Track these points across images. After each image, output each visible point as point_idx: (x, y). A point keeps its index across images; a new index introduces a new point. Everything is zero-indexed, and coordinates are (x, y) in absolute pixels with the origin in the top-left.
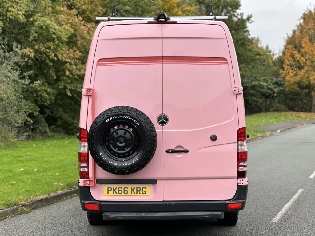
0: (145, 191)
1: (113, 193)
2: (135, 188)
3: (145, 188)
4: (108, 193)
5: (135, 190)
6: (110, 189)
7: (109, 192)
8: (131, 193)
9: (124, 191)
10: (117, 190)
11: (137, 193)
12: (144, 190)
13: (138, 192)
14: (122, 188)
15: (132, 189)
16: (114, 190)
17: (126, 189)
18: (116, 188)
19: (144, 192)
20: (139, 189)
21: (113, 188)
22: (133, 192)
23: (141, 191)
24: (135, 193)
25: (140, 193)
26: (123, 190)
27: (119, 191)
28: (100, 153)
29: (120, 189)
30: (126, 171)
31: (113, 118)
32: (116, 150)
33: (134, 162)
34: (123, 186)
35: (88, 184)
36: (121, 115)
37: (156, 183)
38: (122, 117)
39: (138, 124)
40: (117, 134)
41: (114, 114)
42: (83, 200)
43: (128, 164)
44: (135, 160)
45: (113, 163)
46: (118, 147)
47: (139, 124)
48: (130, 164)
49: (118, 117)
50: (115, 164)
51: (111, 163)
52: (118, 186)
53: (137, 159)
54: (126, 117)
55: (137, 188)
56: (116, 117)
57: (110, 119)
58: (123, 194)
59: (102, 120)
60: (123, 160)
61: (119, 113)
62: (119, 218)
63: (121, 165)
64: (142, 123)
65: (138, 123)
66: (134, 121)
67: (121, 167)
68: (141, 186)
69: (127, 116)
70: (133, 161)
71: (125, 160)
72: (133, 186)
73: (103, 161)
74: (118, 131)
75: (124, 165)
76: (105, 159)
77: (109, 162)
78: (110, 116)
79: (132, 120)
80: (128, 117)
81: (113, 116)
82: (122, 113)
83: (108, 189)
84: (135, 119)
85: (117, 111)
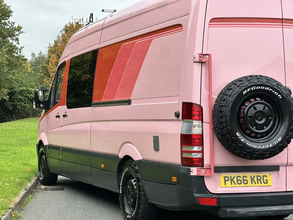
0: (267, 180)
1: (232, 184)
2: (254, 176)
3: (266, 177)
4: (225, 184)
5: (255, 179)
6: (227, 179)
7: (226, 182)
8: (252, 183)
9: (244, 180)
10: (235, 180)
11: (258, 183)
13: (259, 181)
14: (240, 177)
15: (252, 177)
16: (232, 180)
17: (245, 178)
18: (234, 177)
19: (265, 182)
20: (259, 178)
21: (231, 177)
22: (253, 181)
23: (262, 181)
24: (255, 183)
25: (261, 183)
26: (241, 179)
27: (238, 180)
28: (237, 133)
29: (239, 178)
30: (266, 154)
31: (251, 89)
32: (254, 129)
33: (275, 144)
34: (242, 174)
35: (203, 172)
36: (261, 85)
37: (279, 170)
38: (261, 88)
39: (279, 97)
40: (255, 109)
41: (253, 84)
42: (196, 194)
43: (269, 145)
44: (277, 141)
45: (252, 145)
46: (256, 125)
47: (281, 97)
48: (271, 146)
49: (257, 88)
50: (254, 146)
51: (249, 145)
52: (236, 174)
53: (279, 139)
54: (266, 89)
55: (257, 176)
56: (255, 88)
57: (248, 90)
58: (243, 185)
59: (239, 91)
60: (262, 142)
61: (258, 83)
62: (251, 214)
63: (261, 147)
64: (284, 95)
65: (280, 95)
66: (275, 93)
67: (261, 150)
68: (262, 174)
69: (267, 86)
70: (275, 142)
71: (264, 141)
72: (253, 174)
73: (240, 142)
74: (255, 106)
75: (265, 147)
76: (242, 140)
77: (248, 144)
78: (247, 86)
79: (273, 92)
80: (269, 88)
81: (251, 87)
82: (262, 83)
83: (225, 179)
84: (277, 91)
85: (256, 81)
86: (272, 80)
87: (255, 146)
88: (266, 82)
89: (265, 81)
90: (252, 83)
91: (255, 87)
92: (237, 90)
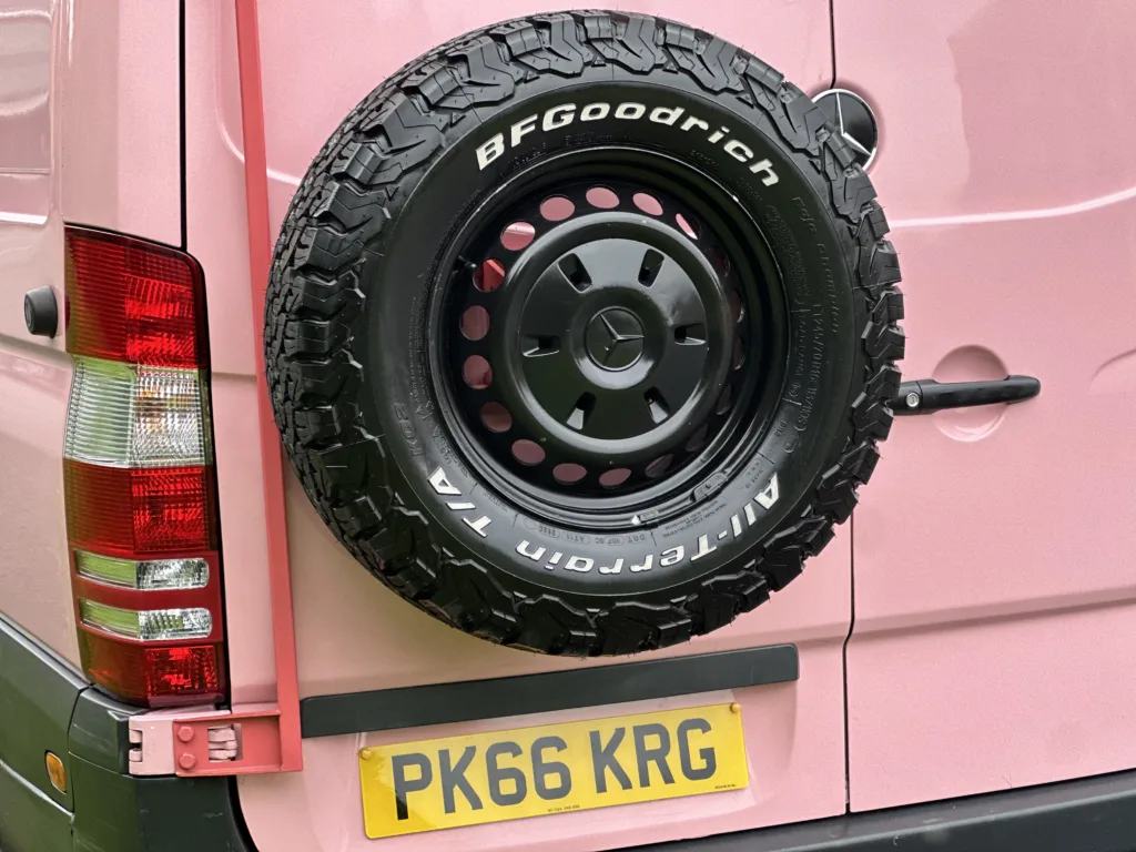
0: (708, 754)
1: (450, 807)
2: (620, 733)
3: (704, 726)
4: (402, 813)
5: (626, 757)
6: (412, 773)
7: (409, 796)
8: (601, 788)
12: (697, 741)
15: (604, 742)
16: (454, 779)
19: (698, 763)
21: (444, 755)
23: (673, 760)
24: (626, 784)
25: (668, 779)
26: (524, 764)
28: (432, 471)
29: (504, 761)
30: (671, 615)
31: (539, 123)
32: (571, 432)
33: (738, 530)
34: (525, 730)
36: (614, 94)
37: (794, 676)
38: (620, 114)
39: (764, 174)
40: (578, 274)
41: (549, 83)
44: (749, 510)
45: (555, 559)
46: (587, 398)
47: (772, 180)
48: (705, 549)
49: (585, 116)
50: (571, 565)
51: (538, 555)
52: (483, 736)
53: (761, 498)
54: (654, 117)
55: (640, 732)
56: (568, 119)
57: (517, 133)
58: (533, 803)
59: (439, 149)
60: (635, 521)
61: (592, 76)
63: (626, 567)
64: (799, 161)
65: (765, 165)
66: (730, 147)
68: (671, 713)
69: (669, 98)
70: (736, 521)
71: (652, 515)
73: (462, 541)
74: (580, 251)
75: (657, 562)
76: (479, 525)
77: (522, 548)
79: (715, 138)
80: (679, 111)
81: (539, 105)
82: (621, 75)
83: (398, 774)
84: (741, 130)
85: (577, 57)
86: (702, 48)
87: (581, 563)
88: (656, 66)
89: (650, 56)
90: (544, 77)
91: (573, 107)
92: (428, 136)
